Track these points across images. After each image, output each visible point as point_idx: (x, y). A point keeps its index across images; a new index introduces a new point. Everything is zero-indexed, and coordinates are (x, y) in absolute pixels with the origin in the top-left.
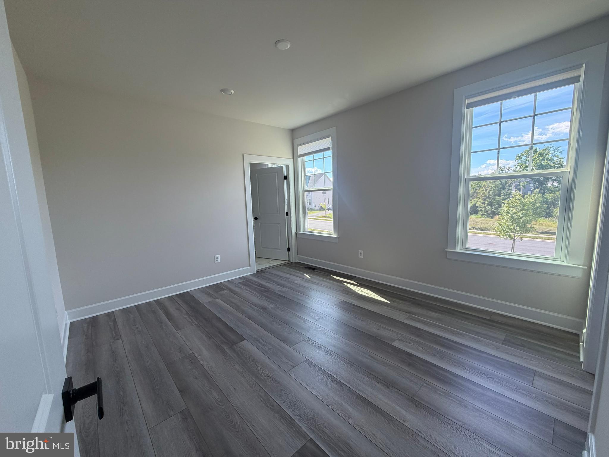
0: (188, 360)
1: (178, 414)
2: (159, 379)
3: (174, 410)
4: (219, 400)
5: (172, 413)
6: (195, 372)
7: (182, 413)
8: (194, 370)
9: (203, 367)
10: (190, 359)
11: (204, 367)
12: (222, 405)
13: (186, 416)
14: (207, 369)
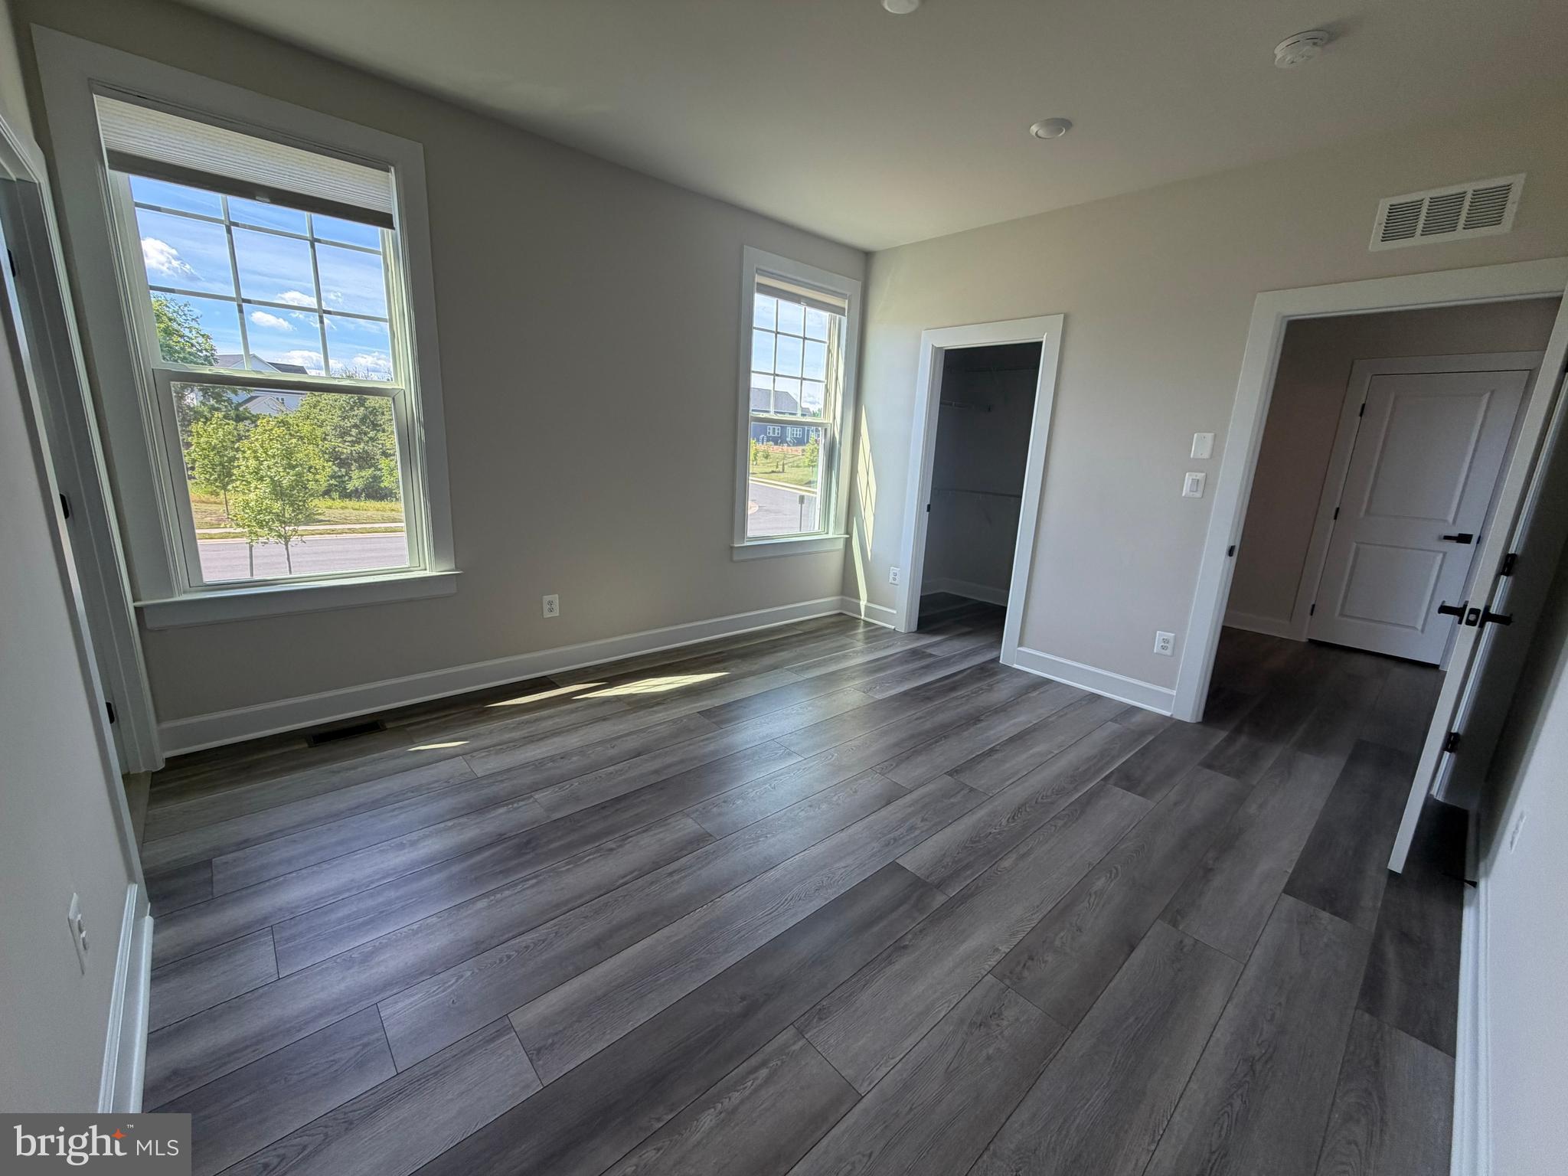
0: (1026, 973)
1: (1180, 928)
2: (1131, 1020)
3: (1179, 940)
4: (1108, 875)
5: (1188, 942)
6: (1062, 938)
7: (1175, 924)
8: (1058, 943)
9: (1034, 928)
10: (1019, 968)
11: (1033, 925)
12: (1117, 869)
13: (1174, 915)
14: (1038, 916)
